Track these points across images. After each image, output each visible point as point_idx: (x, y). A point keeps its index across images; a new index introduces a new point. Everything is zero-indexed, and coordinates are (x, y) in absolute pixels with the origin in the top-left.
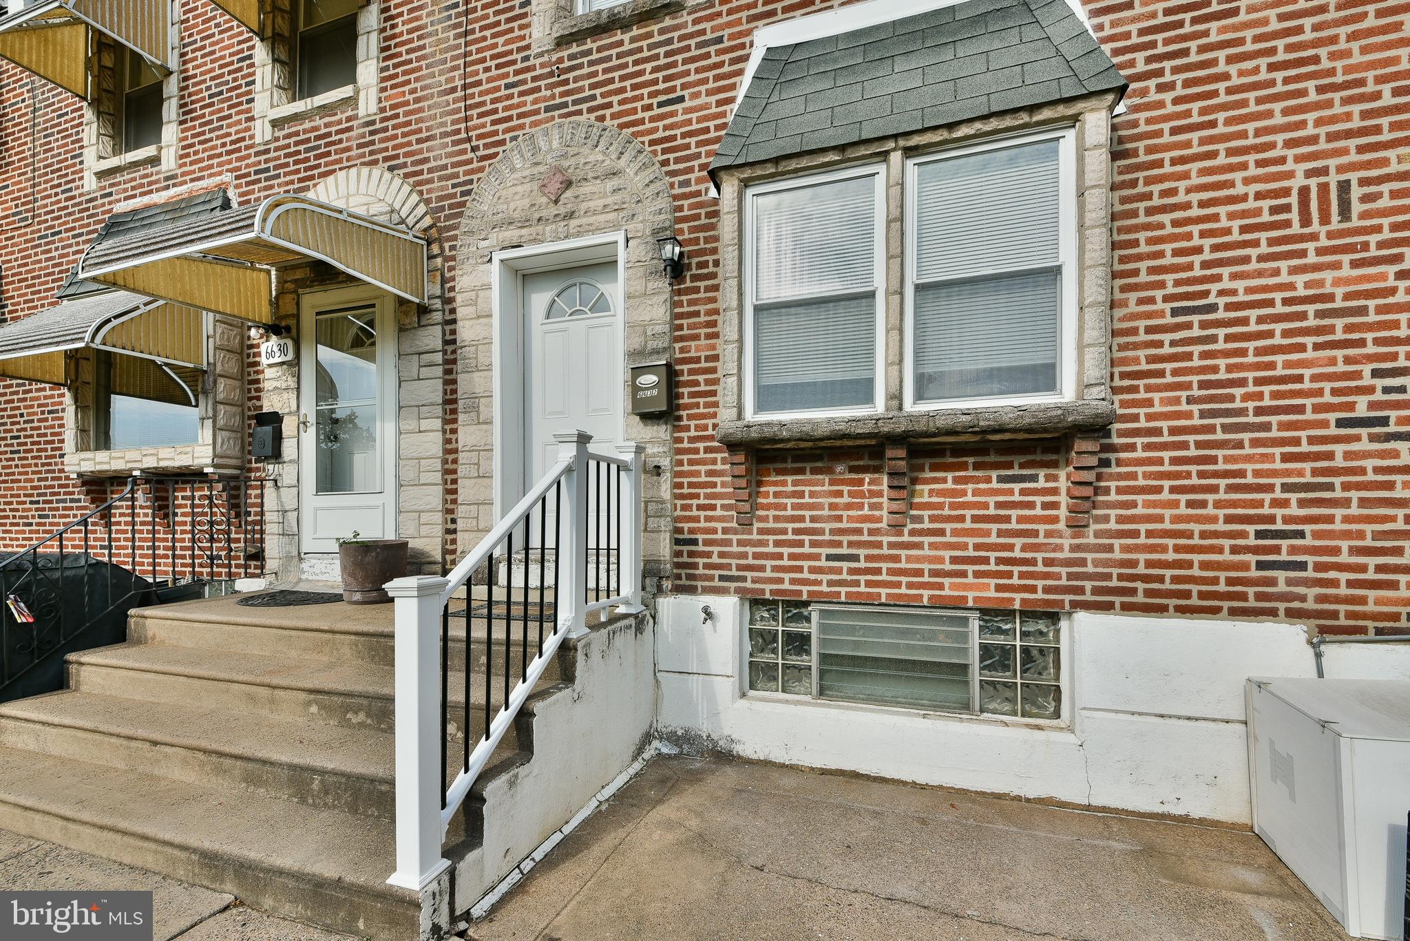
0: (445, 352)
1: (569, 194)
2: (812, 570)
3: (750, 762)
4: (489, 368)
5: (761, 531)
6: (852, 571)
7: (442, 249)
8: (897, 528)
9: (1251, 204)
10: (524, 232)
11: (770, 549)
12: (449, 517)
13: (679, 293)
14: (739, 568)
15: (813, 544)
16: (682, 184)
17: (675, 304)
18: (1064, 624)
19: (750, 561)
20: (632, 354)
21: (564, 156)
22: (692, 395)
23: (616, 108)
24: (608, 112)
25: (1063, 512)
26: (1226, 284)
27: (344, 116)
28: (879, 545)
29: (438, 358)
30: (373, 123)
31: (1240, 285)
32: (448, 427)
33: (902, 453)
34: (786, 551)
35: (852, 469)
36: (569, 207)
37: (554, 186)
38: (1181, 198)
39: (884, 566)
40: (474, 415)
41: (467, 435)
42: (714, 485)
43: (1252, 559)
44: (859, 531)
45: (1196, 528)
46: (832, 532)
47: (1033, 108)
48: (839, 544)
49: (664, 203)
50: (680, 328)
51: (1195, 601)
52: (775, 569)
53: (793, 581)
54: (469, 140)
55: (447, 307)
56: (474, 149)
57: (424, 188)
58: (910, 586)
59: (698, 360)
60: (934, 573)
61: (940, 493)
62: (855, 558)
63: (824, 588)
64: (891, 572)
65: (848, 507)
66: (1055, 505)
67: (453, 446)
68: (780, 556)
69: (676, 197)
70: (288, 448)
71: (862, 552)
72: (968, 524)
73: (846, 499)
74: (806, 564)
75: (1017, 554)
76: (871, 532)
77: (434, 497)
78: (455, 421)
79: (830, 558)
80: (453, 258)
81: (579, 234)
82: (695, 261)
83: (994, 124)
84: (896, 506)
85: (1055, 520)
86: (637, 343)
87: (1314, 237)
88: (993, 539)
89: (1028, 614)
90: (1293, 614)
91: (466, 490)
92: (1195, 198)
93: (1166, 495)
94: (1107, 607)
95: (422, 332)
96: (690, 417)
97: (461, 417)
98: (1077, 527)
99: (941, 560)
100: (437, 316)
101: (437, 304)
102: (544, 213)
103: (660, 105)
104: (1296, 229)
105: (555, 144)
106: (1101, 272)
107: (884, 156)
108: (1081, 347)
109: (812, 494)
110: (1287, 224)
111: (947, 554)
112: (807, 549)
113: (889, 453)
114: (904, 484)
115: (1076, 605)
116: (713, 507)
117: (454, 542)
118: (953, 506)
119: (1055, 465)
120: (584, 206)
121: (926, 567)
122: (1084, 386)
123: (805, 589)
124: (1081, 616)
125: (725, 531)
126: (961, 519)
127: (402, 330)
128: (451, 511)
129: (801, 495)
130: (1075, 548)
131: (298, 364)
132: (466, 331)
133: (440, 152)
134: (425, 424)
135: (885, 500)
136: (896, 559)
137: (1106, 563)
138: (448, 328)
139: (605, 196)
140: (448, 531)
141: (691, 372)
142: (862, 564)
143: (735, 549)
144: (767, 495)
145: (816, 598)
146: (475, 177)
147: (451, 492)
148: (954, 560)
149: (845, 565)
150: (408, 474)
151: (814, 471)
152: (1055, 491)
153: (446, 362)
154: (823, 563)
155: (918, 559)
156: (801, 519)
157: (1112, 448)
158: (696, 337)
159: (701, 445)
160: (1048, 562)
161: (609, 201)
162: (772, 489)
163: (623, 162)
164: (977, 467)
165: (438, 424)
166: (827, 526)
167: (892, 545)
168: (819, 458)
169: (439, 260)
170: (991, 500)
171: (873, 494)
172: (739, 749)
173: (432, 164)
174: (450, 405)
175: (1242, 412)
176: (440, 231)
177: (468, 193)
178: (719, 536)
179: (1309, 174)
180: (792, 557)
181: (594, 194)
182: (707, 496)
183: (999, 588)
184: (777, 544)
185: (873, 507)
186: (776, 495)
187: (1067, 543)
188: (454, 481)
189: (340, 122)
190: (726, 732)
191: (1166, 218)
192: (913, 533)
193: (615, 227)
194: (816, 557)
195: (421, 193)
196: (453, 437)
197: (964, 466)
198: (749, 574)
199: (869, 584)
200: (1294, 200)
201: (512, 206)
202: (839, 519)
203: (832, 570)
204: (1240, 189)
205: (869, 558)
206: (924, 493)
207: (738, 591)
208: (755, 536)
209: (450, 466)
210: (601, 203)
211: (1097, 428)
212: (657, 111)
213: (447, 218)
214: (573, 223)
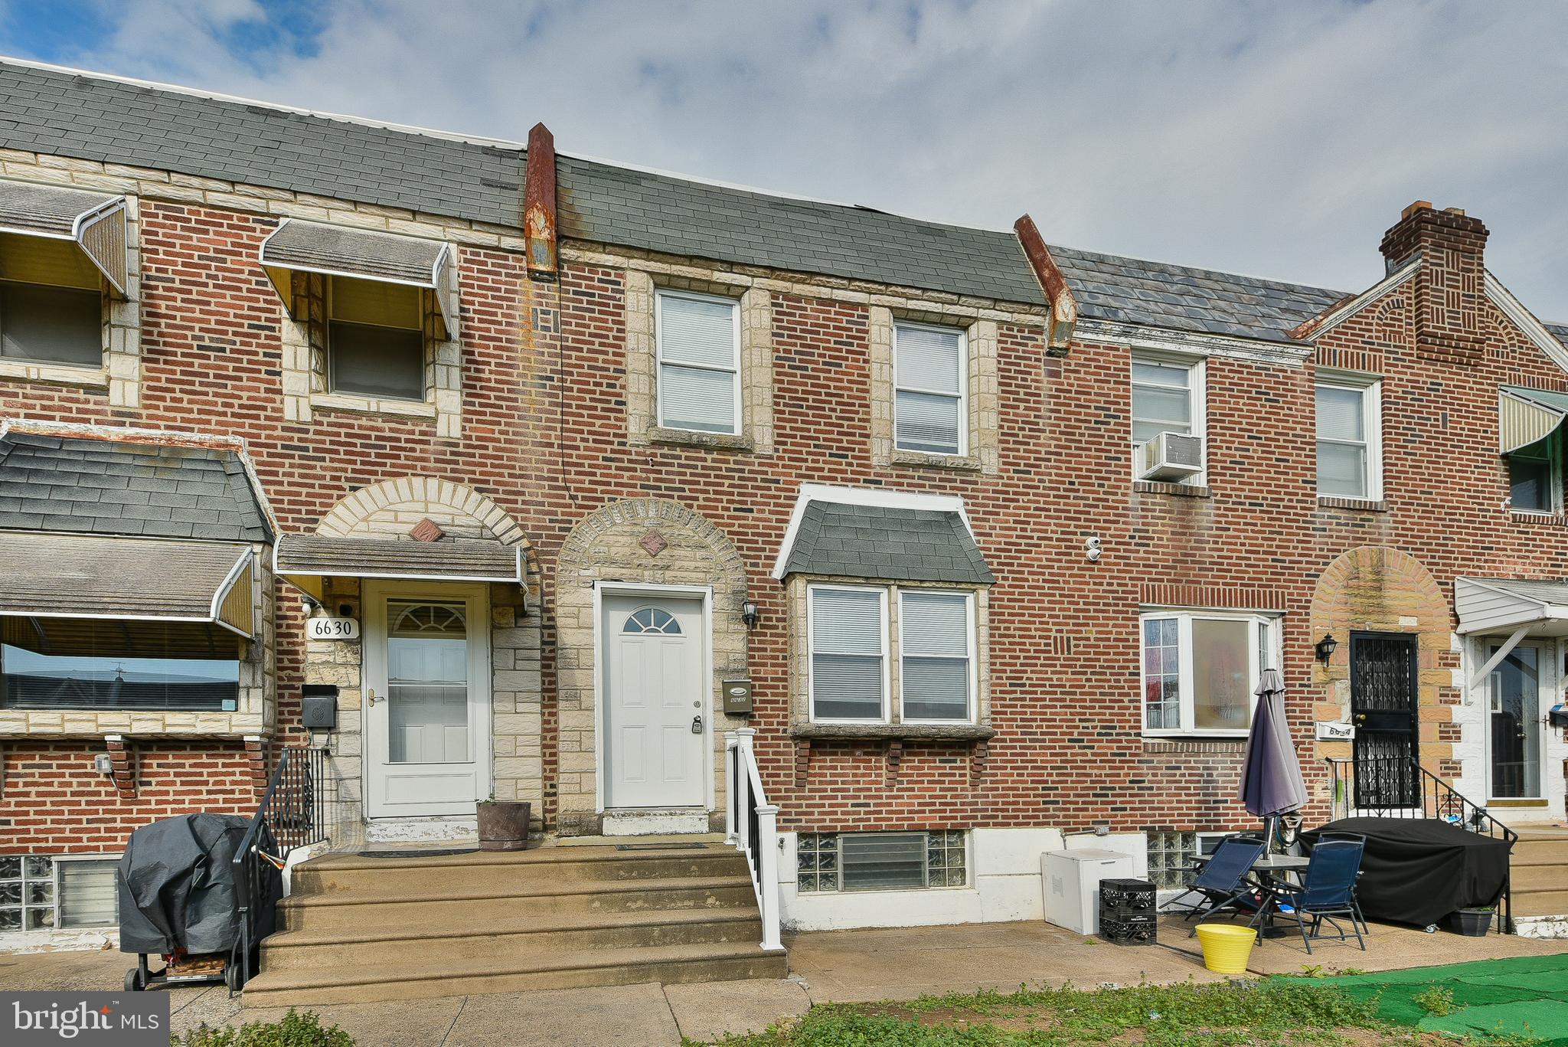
0: (543, 651)
1: (665, 552)
2: (843, 813)
3: (807, 933)
4: (591, 668)
5: (811, 790)
6: (866, 813)
7: (541, 569)
8: (890, 787)
9: (1037, 640)
10: (624, 571)
11: (817, 801)
12: (548, 783)
13: (752, 634)
14: (797, 814)
15: (843, 797)
16: (752, 565)
17: (750, 641)
18: (966, 836)
19: (804, 809)
20: (718, 671)
21: (661, 525)
22: (762, 702)
23: (701, 502)
24: (695, 503)
25: (968, 778)
26: (1029, 675)
27: (417, 429)
28: (881, 797)
29: (538, 654)
30: (457, 445)
31: (1034, 676)
32: (546, 711)
33: (900, 746)
34: (827, 802)
35: (865, 754)
36: (666, 562)
37: (654, 545)
38: (1011, 632)
39: (884, 809)
40: (577, 703)
41: (567, 718)
42: (778, 761)
43: (1041, 799)
44: (870, 790)
45: (1021, 786)
46: (855, 790)
47: (957, 583)
48: (859, 797)
49: (740, 574)
50: (753, 657)
51: (1021, 820)
52: (820, 813)
53: (831, 820)
54: (568, 489)
55: (546, 615)
56: (572, 497)
57: (519, 515)
58: (898, 819)
59: (766, 679)
60: (910, 812)
61: (912, 768)
62: (868, 805)
63: (851, 824)
64: (887, 812)
65: (864, 775)
66: (964, 775)
67: (553, 725)
68: (823, 806)
69: (748, 572)
70: (346, 720)
71: (872, 802)
72: (926, 785)
73: (862, 771)
74: (839, 810)
75: (949, 800)
76: (876, 790)
77: (534, 767)
78: (554, 706)
79: (853, 805)
80: (552, 577)
81: (673, 582)
82: (763, 616)
83: (941, 585)
84: (891, 775)
85: (964, 782)
86: (722, 663)
87: (1059, 659)
88: (938, 793)
89: (951, 832)
90: (1056, 824)
91: (566, 762)
92: (1017, 633)
93: (1009, 771)
94: (986, 825)
95: (518, 632)
96: (761, 716)
97: (562, 704)
98: (974, 786)
99: (913, 804)
100: (537, 621)
101: (537, 611)
102: (644, 562)
103: (735, 510)
104: (1053, 654)
105: (651, 514)
106: (987, 665)
107: (888, 586)
108: (979, 699)
109: (842, 768)
110: (1049, 652)
111: (916, 801)
112: (840, 801)
113: (893, 746)
114: (894, 762)
115: (974, 825)
116: (778, 775)
117: (554, 803)
118: (918, 775)
119: (963, 754)
120: (678, 564)
121: (906, 808)
122: (980, 719)
123: (839, 825)
124: (976, 830)
125: (787, 790)
126: (922, 782)
127: (495, 628)
128: (552, 778)
129: (835, 768)
130: (974, 796)
131: (360, 643)
132: (568, 637)
133: (535, 491)
134: (521, 707)
135: (884, 771)
136: (890, 805)
137: (986, 803)
138: (546, 632)
139: (695, 560)
140: (547, 794)
141: (761, 687)
142: (872, 809)
143: (794, 802)
144: (814, 768)
145: (846, 830)
146: (574, 519)
147: (550, 760)
148: (920, 804)
149: (862, 809)
150: (502, 747)
151: (843, 754)
152: (964, 768)
153: (543, 658)
154: (850, 809)
155: (902, 805)
156: (836, 783)
157: (989, 748)
158: (764, 665)
159: (769, 735)
160: (962, 804)
161: (699, 564)
162: (817, 764)
163: (709, 540)
164: (930, 754)
165: (538, 707)
166: (851, 787)
167: (888, 797)
168: (846, 746)
169: (538, 577)
170: (936, 772)
171: (877, 768)
172: (800, 927)
173: (527, 498)
174: (550, 695)
175: (1035, 733)
176: (537, 553)
177: (569, 530)
178: (783, 794)
179: (1058, 631)
180: (831, 806)
181: (686, 558)
182: (774, 768)
183: (941, 818)
184: (821, 798)
185: (877, 775)
186: (820, 768)
187: (970, 794)
188: (554, 754)
189: (413, 432)
190: (792, 917)
191: (1006, 640)
192: (899, 790)
193: (704, 583)
194: (846, 805)
195: (515, 519)
196: (553, 719)
197: (923, 754)
198: (803, 818)
199: (876, 820)
200: (1052, 641)
201: (613, 550)
202: (858, 782)
203: (854, 813)
204: (1033, 633)
205: (876, 805)
206: (904, 768)
207: (796, 828)
208: (807, 794)
209: (548, 742)
210: (693, 564)
211: (984, 739)
212: (732, 513)
213: (544, 544)
214: (668, 574)
